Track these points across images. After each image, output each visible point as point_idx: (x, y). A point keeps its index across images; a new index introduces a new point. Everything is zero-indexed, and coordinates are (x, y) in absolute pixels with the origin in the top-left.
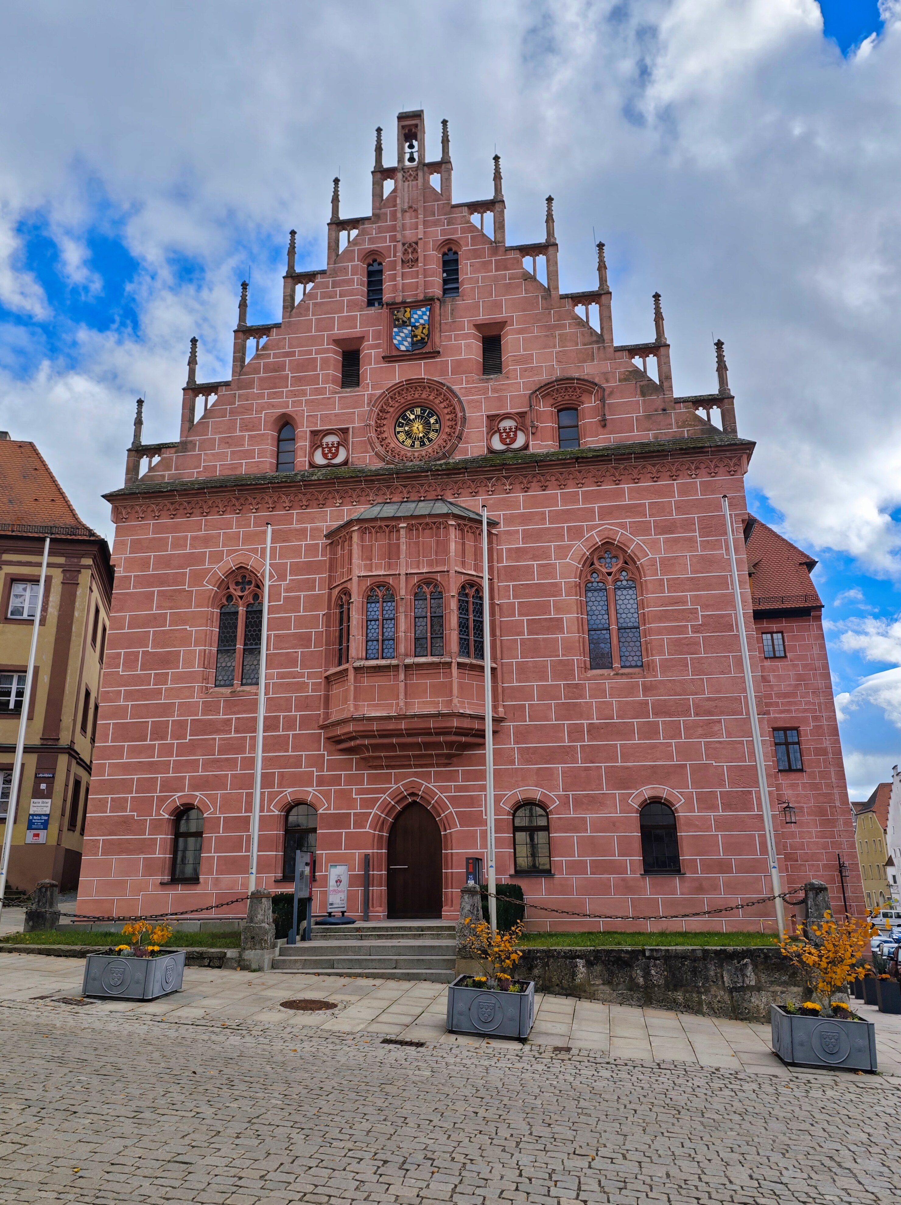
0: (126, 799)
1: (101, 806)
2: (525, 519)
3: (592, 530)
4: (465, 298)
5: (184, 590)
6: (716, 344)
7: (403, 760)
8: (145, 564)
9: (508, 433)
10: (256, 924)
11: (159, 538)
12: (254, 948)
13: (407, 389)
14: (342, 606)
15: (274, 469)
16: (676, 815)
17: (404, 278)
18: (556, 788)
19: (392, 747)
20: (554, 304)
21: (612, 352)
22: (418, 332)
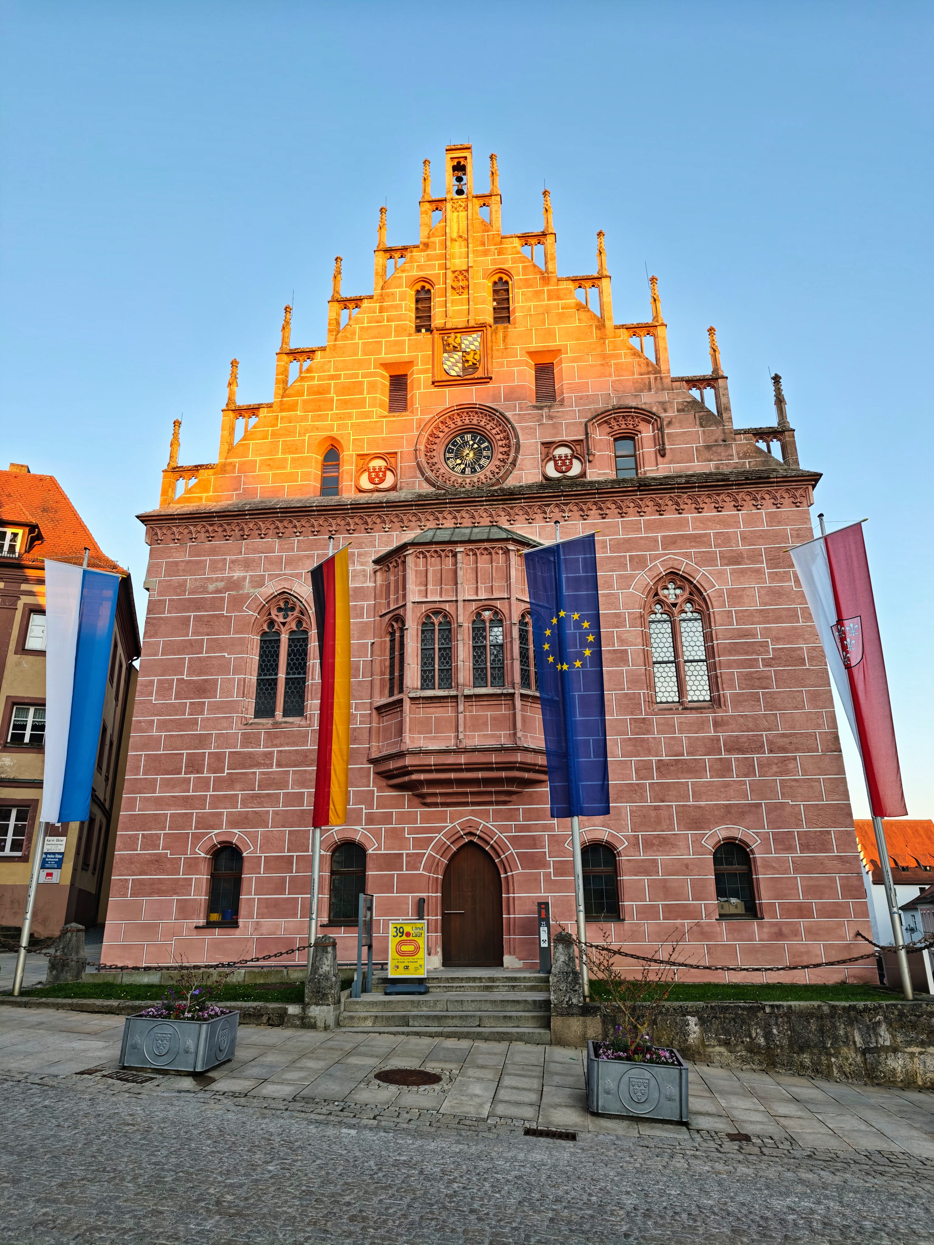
0: (158, 836)
1: (131, 843)
3: (655, 560)
4: (516, 326)
5: (223, 616)
6: (773, 378)
7: (460, 797)
8: (180, 587)
9: (563, 460)
10: (321, 975)
11: (196, 561)
12: (318, 1004)
13: (458, 414)
14: (393, 634)
15: (318, 493)
16: (752, 856)
17: (454, 305)
18: (624, 828)
19: (449, 783)
20: (608, 334)
21: (669, 383)
22: (469, 358)
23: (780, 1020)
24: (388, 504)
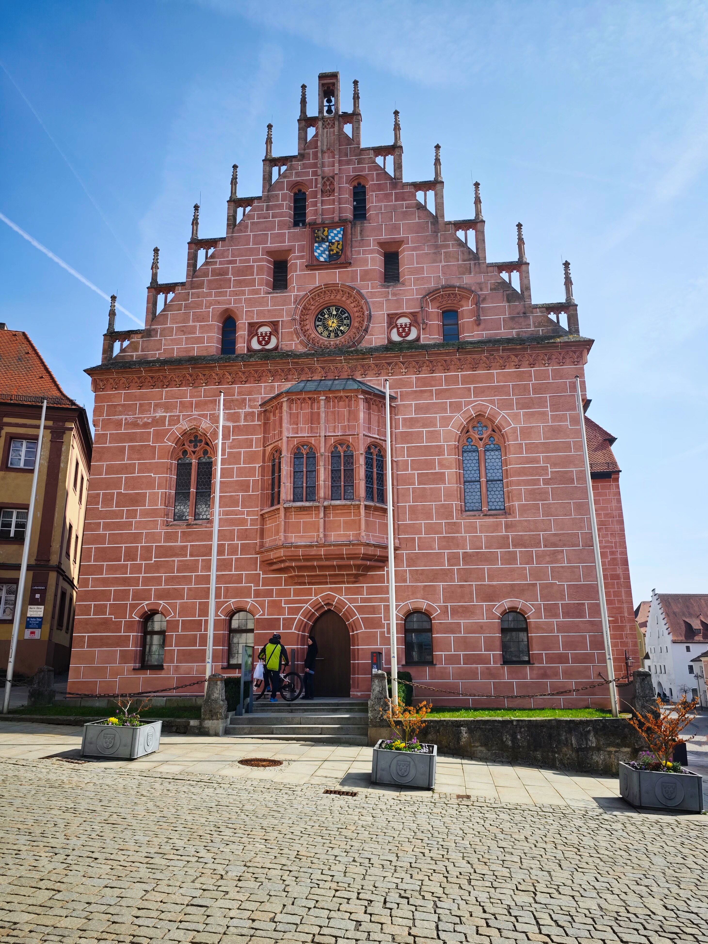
0: (105, 606)
1: (86, 610)
2: (417, 395)
3: (468, 405)
4: (370, 221)
5: (149, 446)
6: (564, 264)
7: (321, 578)
8: (118, 424)
9: (403, 328)
10: (213, 700)
11: (129, 404)
12: (211, 718)
13: (325, 292)
14: (274, 460)
15: (220, 352)
16: (528, 621)
17: (323, 204)
18: (438, 600)
19: (313, 568)
20: (440, 228)
21: (485, 268)
22: (334, 247)
23: (523, 729)
24: (271, 362)
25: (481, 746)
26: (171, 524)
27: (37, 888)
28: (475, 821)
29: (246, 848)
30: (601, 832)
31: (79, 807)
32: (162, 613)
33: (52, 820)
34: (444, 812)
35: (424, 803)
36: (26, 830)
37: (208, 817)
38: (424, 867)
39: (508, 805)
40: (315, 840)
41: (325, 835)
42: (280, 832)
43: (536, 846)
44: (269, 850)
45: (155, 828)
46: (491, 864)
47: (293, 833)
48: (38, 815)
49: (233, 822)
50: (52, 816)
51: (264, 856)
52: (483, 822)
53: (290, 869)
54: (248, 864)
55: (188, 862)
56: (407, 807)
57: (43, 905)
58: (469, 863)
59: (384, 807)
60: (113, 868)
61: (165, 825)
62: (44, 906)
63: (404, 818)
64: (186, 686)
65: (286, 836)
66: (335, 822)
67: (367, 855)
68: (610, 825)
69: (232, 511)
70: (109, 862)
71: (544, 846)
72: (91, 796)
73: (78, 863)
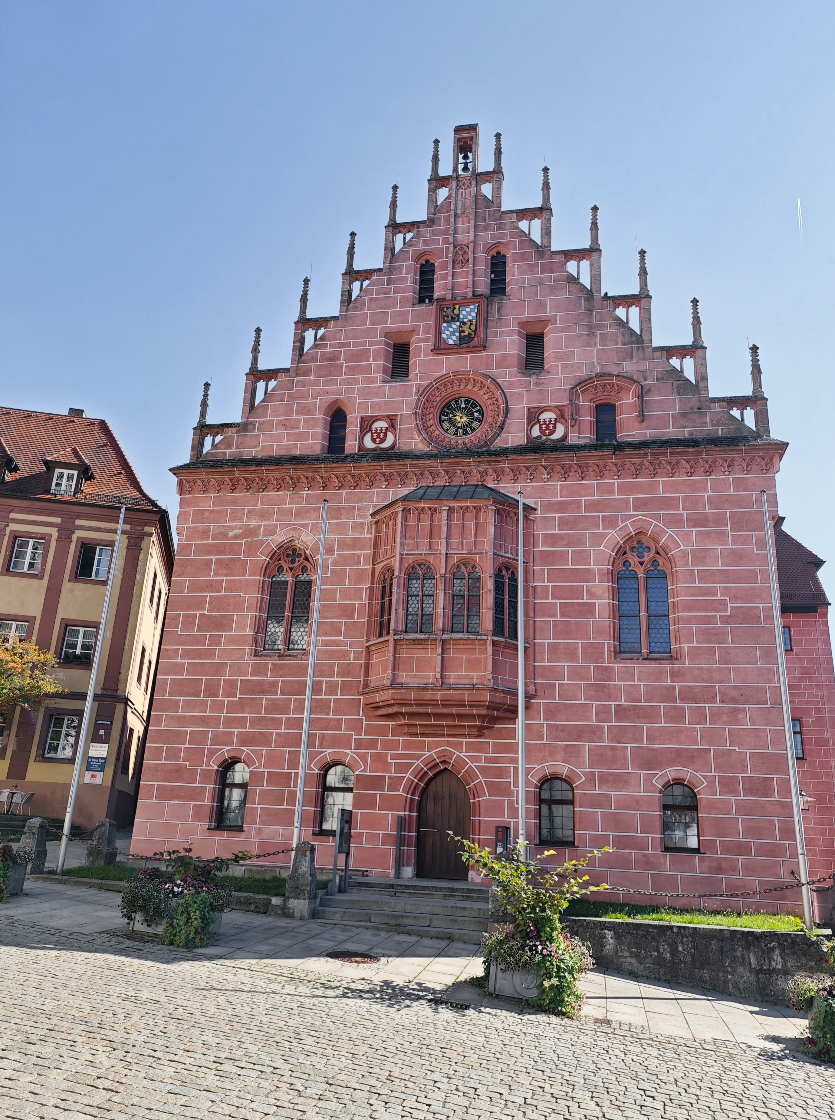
0: (179, 750)
1: (157, 754)
2: (561, 506)
3: (626, 520)
4: (511, 297)
5: (240, 560)
6: (751, 349)
7: (437, 729)
8: (205, 533)
9: (548, 425)
10: (300, 875)
11: (218, 510)
12: (296, 898)
13: (453, 381)
14: (384, 580)
15: (326, 451)
16: (698, 797)
17: (454, 278)
18: (582, 765)
19: (427, 715)
20: (595, 305)
21: (651, 352)
22: (465, 328)
23: (685, 939)
24: (386, 464)
25: (631, 957)
26: (260, 654)
27: (93, 1086)
28: (613, 1053)
29: (329, 1062)
30: (775, 1081)
31: (140, 995)
32: (245, 762)
33: (111, 1008)
34: (575, 1039)
35: (551, 1025)
36: (82, 1019)
37: (287, 1020)
38: (542, 1105)
39: (660, 1037)
40: (413, 1060)
41: (425, 1055)
42: (371, 1047)
43: (686, 1092)
44: (356, 1067)
45: (226, 1028)
46: (625, 1109)
47: (385, 1048)
48: (95, 1001)
49: (316, 1030)
50: (111, 1004)
51: (349, 1074)
52: (623, 1055)
53: (379, 1092)
54: (330, 1082)
55: (262, 1072)
56: (529, 1029)
57: (100, 1106)
58: (598, 1105)
59: (500, 1027)
60: (177, 1071)
61: (237, 1026)
62: (100, 1108)
63: (524, 1042)
64: (269, 855)
65: (377, 1052)
66: (438, 1040)
67: (472, 1083)
68: (790, 1073)
69: (333, 641)
70: (173, 1064)
71: (698, 1092)
72: (154, 984)
73: (138, 1062)
